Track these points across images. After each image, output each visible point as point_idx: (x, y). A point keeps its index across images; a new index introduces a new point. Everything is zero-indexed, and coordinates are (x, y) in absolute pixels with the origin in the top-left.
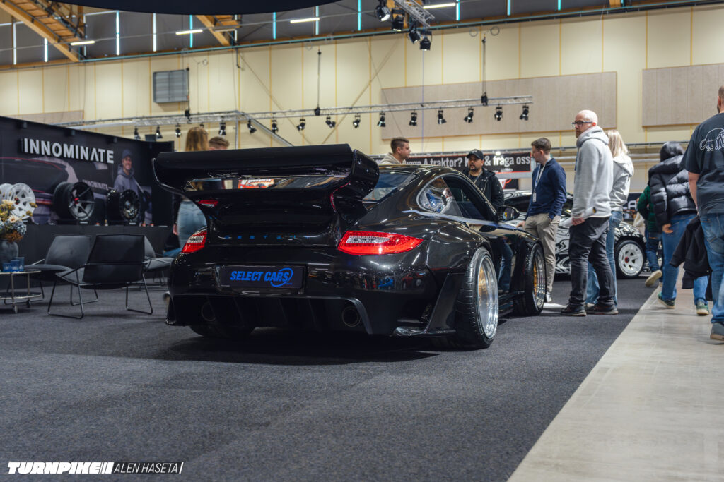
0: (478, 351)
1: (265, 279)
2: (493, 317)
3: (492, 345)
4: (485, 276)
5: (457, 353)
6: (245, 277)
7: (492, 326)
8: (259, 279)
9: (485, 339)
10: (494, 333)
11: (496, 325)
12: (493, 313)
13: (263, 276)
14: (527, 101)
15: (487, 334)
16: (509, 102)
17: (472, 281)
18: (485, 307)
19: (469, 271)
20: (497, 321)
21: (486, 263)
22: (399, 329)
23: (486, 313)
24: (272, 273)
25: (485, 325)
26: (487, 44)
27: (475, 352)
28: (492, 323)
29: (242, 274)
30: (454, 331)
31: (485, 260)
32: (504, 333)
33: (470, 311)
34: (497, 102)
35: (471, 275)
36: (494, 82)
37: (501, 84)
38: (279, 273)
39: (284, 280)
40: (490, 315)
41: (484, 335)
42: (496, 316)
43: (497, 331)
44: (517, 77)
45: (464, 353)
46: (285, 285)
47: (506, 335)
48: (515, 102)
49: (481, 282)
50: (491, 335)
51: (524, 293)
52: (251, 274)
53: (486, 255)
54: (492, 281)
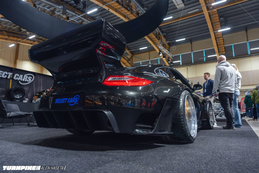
0: (187, 145)
1: (68, 102)
2: (195, 127)
3: (195, 141)
4: (189, 105)
5: (175, 146)
6: (60, 102)
7: (194, 131)
8: (65, 102)
9: (191, 138)
10: (196, 135)
11: (196, 130)
12: (195, 124)
13: (67, 100)
14: (198, 81)
15: (192, 135)
16: (194, 81)
17: (182, 105)
18: (190, 121)
19: (180, 100)
20: (197, 128)
21: (189, 98)
22: (137, 130)
23: (191, 124)
24: (71, 98)
25: (191, 130)
26: (188, 69)
27: (185, 145)
28: (194, 130)
29: (59, 100)
30: (173, 133)
31: (188, 97)
32: (200, 135)
33: (181, 121)
34: (191, 82)
35: (181, 102)
36: (190, 78)
37: (192, 78)
38: (74, 98)
39: (75, 102)
40: (193, 125)
41: (190, 135)
42: (196, 126)
43: (197, 134)
44: (195, 76)
45: (179, 145)
46: (76, 104)
47: (201, 137)
48: (196, 81)
49: (187, 108)
50: (194, 136)
51: (206, 121)
52: (63, 100)
53: (189, 94)
54: (193, 108)
